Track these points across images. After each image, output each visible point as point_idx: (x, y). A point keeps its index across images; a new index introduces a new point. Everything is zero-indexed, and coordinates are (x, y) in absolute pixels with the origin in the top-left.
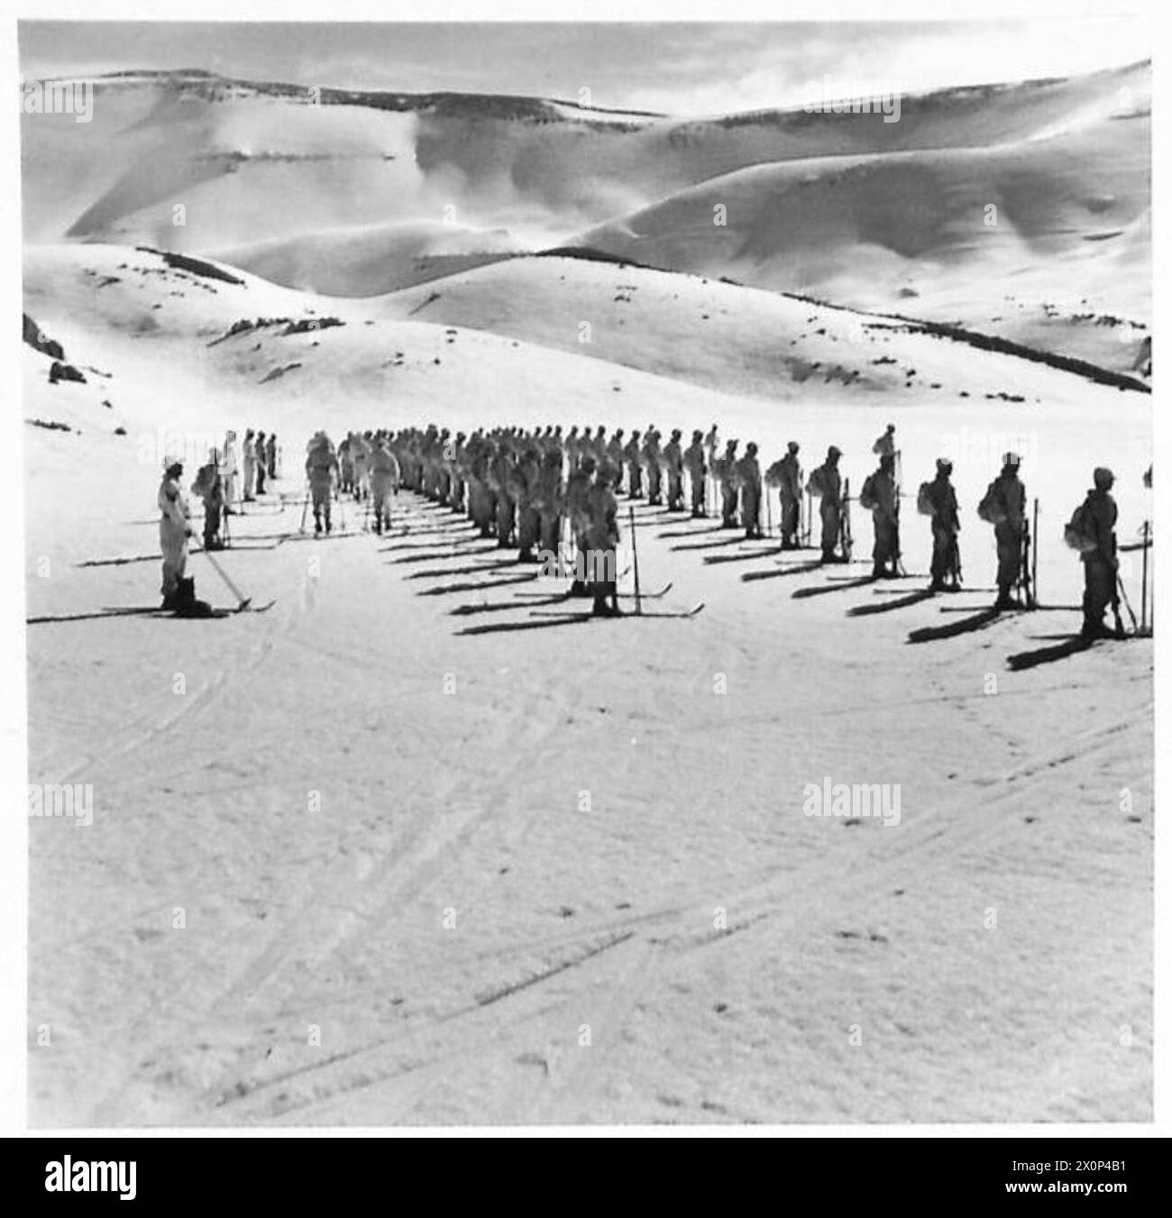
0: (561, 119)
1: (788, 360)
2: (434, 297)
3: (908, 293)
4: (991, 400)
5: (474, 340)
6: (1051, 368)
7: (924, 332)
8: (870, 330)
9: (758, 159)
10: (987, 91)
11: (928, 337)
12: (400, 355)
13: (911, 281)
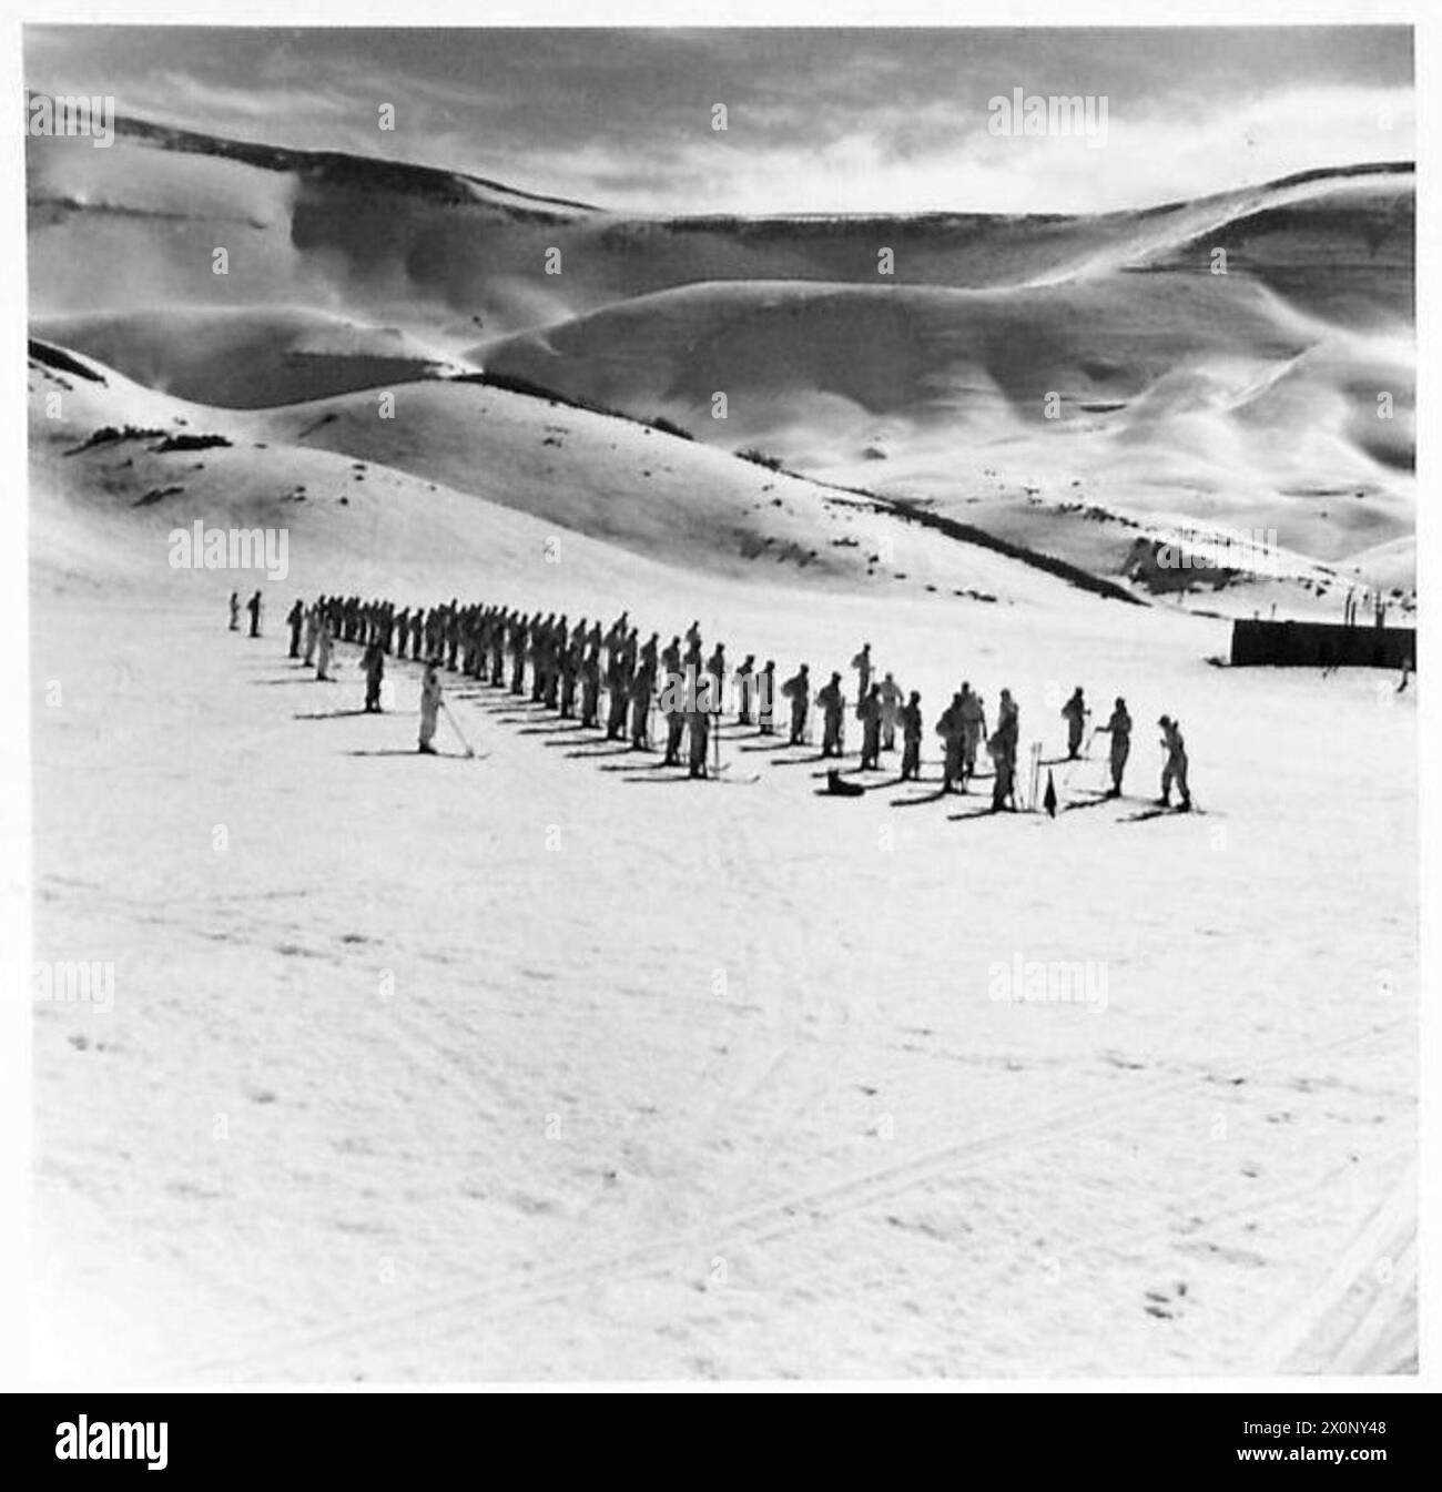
0: (476, 201)
1: (738, 532)
2: (330, 418)
3: (874, 455)
4: (959, 598)
5: (386, 479)
6: (1027, 567)
7: (892, 512)
8: (831, 505)
9: (708, 275)
10: (984, 220)
11: (894, 520)
12: (301, 489)
13: (878, 439)
